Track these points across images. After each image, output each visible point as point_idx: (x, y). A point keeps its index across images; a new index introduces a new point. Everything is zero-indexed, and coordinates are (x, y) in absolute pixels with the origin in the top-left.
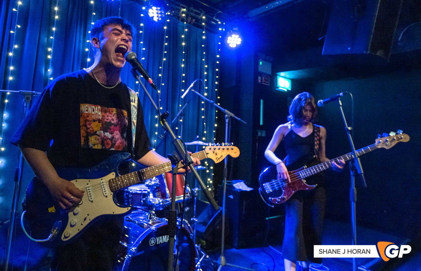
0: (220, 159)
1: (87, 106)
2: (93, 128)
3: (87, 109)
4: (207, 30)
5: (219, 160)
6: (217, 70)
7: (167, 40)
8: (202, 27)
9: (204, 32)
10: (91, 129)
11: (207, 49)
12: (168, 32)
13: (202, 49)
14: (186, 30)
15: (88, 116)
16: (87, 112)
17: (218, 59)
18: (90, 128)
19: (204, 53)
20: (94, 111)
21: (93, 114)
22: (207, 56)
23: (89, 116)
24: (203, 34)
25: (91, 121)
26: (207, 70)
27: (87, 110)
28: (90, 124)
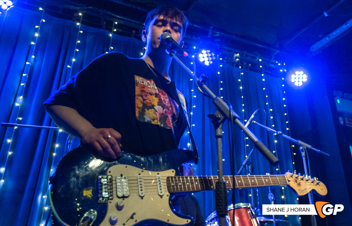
0: (304, 192)
1: (142, 79)
2: (150, 101)
3: (142, 81)
4: (265, 73)
5: (302, 192)
6: (285, 114)
7: (222, 85)
8: (260, 71)
9: (263, 75)
10: (147, 101)
11: (269, 91)
12: (223, 77)
13: (264, 93)
14: (242, 74)
15: (144, 87)
16: (142, 84)
17: (285, 102)
18: (147, 99)
19: (267, 96)
20: (149, 85)
21: (149, 88)
22: (271, 100)
23: (146, 88)
24: (263, 77)
25: (148, 93)
26: (273, 114)
27: (143, 82)
28: (146, 96)
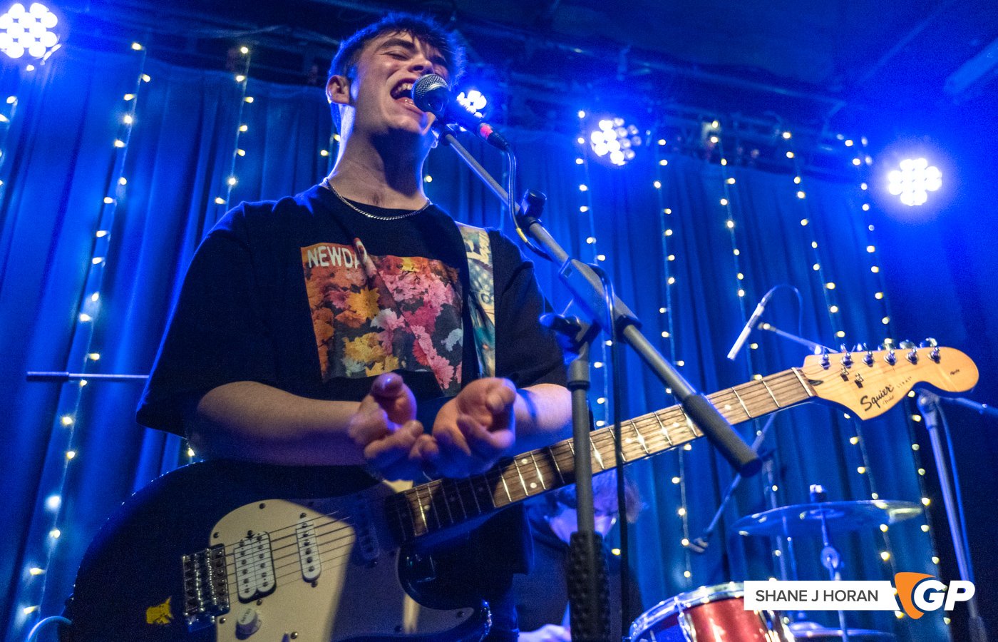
1: (324, 248)
2: (355, 312)
3: (325, 255)
4: (804, 174)
6: (879, 296)
7: (670, 222)
8: (789, 169)
9: (797, 180)
10: (347, 313)
11: (821, 229)
12: (670, 196)
13: (806, 235)
14: (732, 181)
15: (332, 275)
16: (327, 264)
17: (873, 259)
18: (344, 310)
19: (814, 245)
20: (349, 261)
21: (348, 269)
22: (827, 255)
23: (337, 274)
24: (797, 188)
25: (345, 289)
26: (837, 296)
27: (327, 259)
28: (342, 298)
